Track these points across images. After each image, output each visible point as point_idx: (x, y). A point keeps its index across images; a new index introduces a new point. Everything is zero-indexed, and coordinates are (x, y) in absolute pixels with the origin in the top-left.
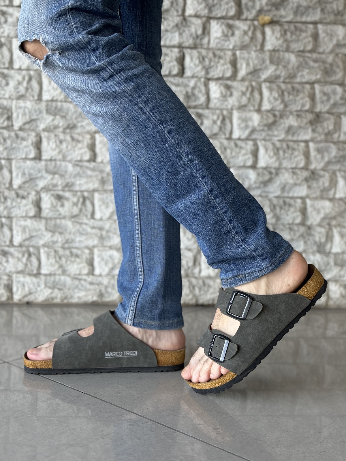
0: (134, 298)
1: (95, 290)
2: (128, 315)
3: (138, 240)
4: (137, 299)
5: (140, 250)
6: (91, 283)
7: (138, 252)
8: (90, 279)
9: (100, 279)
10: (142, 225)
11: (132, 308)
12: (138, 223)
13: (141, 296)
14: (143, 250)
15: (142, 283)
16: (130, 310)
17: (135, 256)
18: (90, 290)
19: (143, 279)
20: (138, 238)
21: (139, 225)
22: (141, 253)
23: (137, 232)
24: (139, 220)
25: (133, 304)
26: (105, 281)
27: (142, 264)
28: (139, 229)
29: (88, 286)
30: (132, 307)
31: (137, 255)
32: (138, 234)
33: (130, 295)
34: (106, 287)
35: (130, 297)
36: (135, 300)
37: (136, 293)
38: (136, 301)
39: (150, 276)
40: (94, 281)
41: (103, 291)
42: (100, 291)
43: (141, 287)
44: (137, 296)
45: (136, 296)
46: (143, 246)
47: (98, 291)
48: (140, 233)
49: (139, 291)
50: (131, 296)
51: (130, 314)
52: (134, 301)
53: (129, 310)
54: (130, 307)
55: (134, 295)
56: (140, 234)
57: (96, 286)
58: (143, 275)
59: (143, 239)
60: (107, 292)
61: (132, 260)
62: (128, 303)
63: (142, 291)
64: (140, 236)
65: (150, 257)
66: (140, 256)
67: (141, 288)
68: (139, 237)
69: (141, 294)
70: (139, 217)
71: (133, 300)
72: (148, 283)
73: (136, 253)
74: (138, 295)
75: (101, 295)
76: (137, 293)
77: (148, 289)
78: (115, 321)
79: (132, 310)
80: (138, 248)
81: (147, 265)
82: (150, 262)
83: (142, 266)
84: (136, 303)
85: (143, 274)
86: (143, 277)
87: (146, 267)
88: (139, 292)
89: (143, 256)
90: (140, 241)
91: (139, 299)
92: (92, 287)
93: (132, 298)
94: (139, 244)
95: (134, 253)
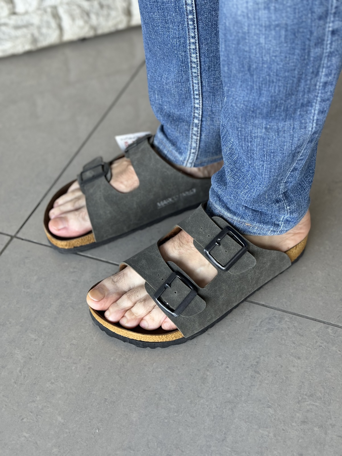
0: (194, 137)
1: (24, 36)
2: (187, 159)
3: (194, 54)
4: (198, 138)
5: (199, 67)
6: (17, 27)
7: (194, 70)
8: (13, 21)
9: (26, 18)
10: (200, 28)
11: (193, 151)
12: (195, 26)
13: (205, 132)
14: (202, 67)
15: (201, 109)
16: (190, 153)
17: (188, 75)
18: (17, 38)
19: (201, 104)
20: (193, 49)
21: (196, 30)
22: (199, 72)
23: (192, 40)
24: (195, 22)
25: (194, 145)
26: (35, 20)
27: (200, 86)
28: (197, 36)
29: (13, 33)
30: (194, 149)
31: (192, 74)
32: (194, 43)
33: (187, 132)
34: (39, 28)
35: (187, 136)
36: (197, 139)
37: (195, 129)
38: (198, 141)
39: (213, 99)
40: (20, 23)
41: (36, 34)
42: (33, 35)
43: (200, 117)
44: (198, 134)
45: (196, 134)
46: (202, 60)
47: (29, 36)
48: (197, 41)
49: (200, 124)
50: (189, 133)
51: (191, 157)
52: (195, 141)
53: (188, 153)
54: (191, 149)
55: (194, 132)
56: (197, 44)
57: (25, 30)
58: (201, 99)
59: (202, 51)
60: (41, 34)
61: (182, 81)
62: (187, 144)
63: (204, 123)
64: (198, 47)
65: (214, 75)
66: (198, 76)
67: (200, 119)
68: (196, 48)
69: (203, 129)
70: (195, 16)
71: (193, 140)
72: (212, 111)
73: (190, 71)
74: (199, 132)
75: (35, 40)
76: (198, 128)
77: (213, 121)
78: (168, 166)
79: (193, 153)
80: (194, 65)
81: (209, 86)
82: (214, 82)
83: (200, 88)
84: (198, 143)
85: (201, 97)
86: (201, 102)
87: (206, 88)
88: (199, 127)
89: (203, 75)
90: (198, 54)
91: (203, 137)
92: (19, 32)
93: (191, 136)
94: (197, 58)
95: (186, 71)
